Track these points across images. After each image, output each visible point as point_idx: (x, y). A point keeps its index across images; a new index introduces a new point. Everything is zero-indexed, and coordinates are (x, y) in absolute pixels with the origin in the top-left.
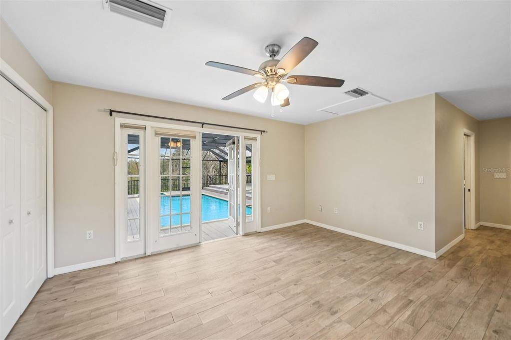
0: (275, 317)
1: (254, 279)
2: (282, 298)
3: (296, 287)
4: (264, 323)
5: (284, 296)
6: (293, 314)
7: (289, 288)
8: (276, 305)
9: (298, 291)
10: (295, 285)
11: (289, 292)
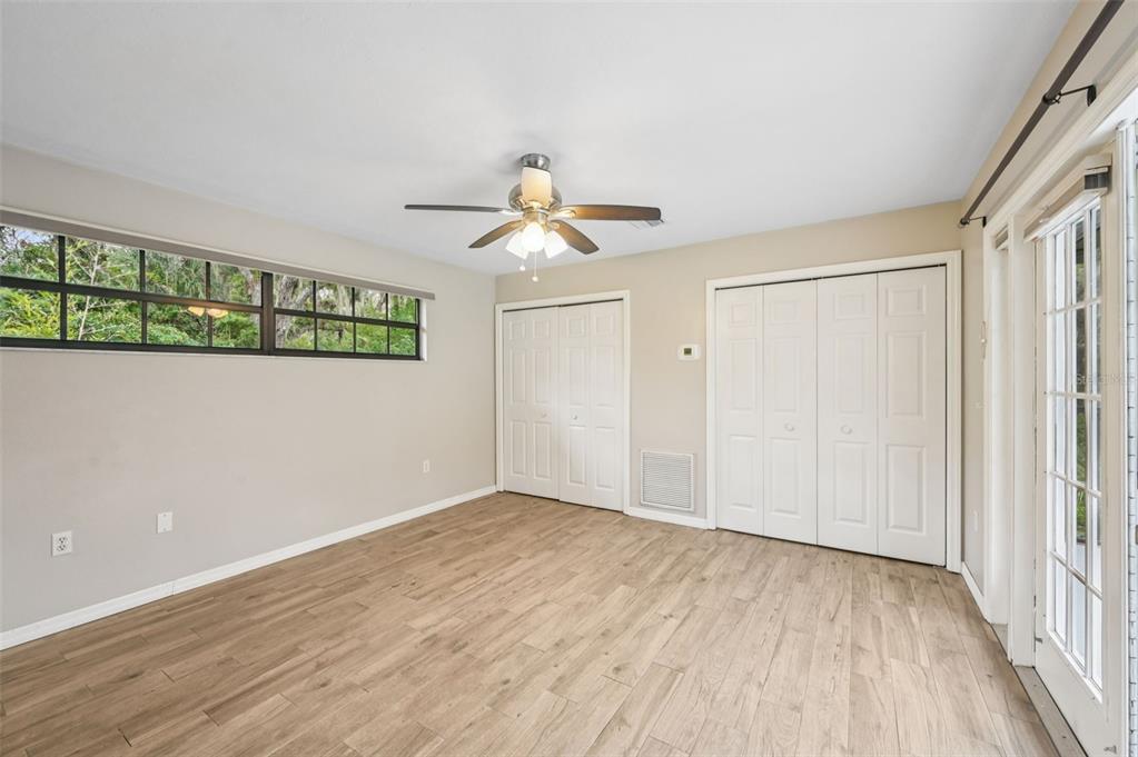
0: (530, 612)
1: (617, 669)
2: (529, 641)
3: (507, 676)
4: (545, 602)
5: (527, 647)
6: (503, 621)
7: (521, 668)
8: (537, 628)
9: (499, 665)
10: (506, 682)
11: (519, 657)
